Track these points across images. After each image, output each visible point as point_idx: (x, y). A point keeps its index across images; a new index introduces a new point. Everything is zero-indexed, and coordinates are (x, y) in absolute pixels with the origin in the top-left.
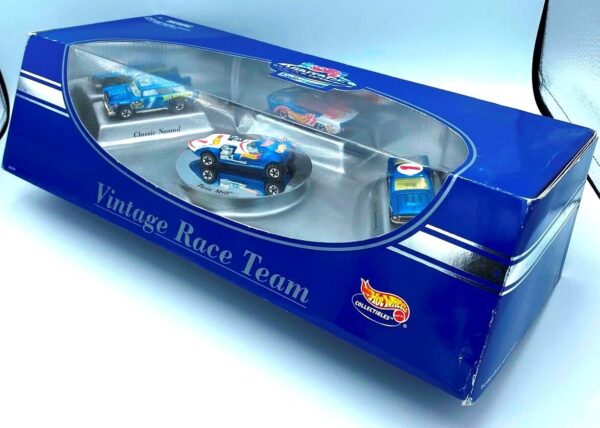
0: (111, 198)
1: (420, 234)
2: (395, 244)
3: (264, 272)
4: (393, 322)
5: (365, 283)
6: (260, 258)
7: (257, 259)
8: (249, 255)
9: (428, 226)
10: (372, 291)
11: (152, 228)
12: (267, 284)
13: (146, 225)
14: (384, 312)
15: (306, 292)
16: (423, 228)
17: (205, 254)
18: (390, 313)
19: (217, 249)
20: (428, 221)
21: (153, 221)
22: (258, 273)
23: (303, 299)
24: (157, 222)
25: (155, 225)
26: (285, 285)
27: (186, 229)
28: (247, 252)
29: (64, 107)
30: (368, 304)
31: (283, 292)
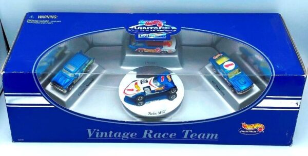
0: (98, 134)
1: (264, 100)
2: (255, 107)
3: (194, 135)
4: (258, 132)
5: (244, 124)
6: (191, 131)
7: (190, 131)
8: (185, 132)
9: (267, 97)
10: (247, 125)
11: (128, 137)
12: (197, 138)
13: (123, 137)
14: (253, 130)
15: (217, 135)
16: (265, 98)
17: (162, 138)
18: (256, 130)
19: (168, 134)
20: (267, 95)
21: (128, 134)
22: (191, 136)
23: (215, 138)
24: (130, 134)
25: (129, 136)
26: (206, 136)
27: (148, 132)
28: (183, 131)
29: (49, 103)
30: (246, 130)
31: (205, 139)
